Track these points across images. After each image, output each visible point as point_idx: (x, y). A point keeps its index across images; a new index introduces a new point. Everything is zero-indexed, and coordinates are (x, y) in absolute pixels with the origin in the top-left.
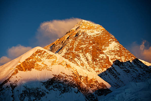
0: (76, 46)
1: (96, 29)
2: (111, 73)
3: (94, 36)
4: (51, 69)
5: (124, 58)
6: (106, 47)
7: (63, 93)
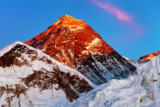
0: (58, 42)
1: (79, 25)
2: (94, 70)
3: (77, 31)
4: (32, 64)
5: (107, 55)
6: (89, 43)
7: (43, 90)
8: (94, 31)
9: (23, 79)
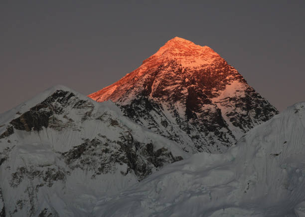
0: (156, 87)
1: (202, 56)
2: (224, 141)
3: (196, 68)
4: (81, 127)
5: (255, 113)
6: (220, 91)
7: (98, 174)
8: (232, 68)
9: (63, 154)
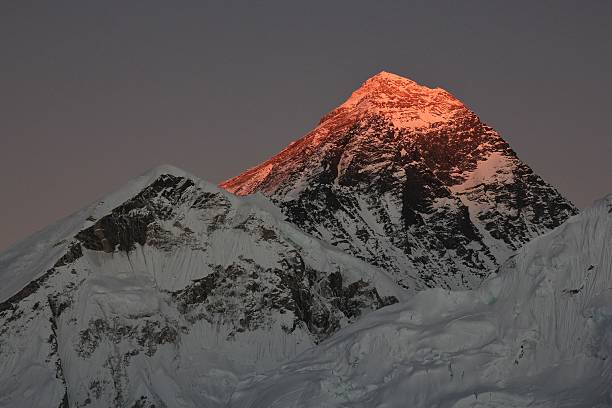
0: (345, 167)
1: (432, 106)
2: (474, 266)
3: (421, 130)
4: (206, 244)
5: (532, 213)
6: (465, 172)
7: (240, 330)
8: (488, 130)
9: (174, 294)
